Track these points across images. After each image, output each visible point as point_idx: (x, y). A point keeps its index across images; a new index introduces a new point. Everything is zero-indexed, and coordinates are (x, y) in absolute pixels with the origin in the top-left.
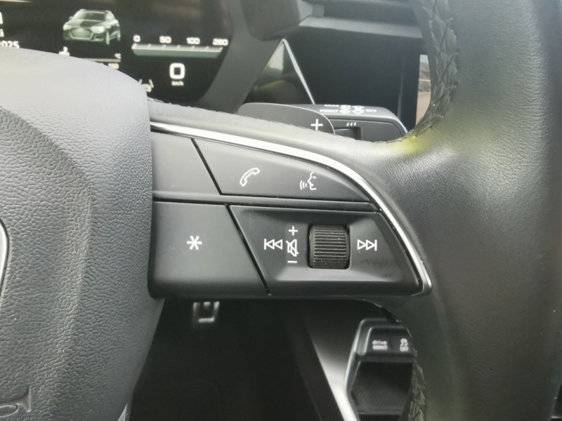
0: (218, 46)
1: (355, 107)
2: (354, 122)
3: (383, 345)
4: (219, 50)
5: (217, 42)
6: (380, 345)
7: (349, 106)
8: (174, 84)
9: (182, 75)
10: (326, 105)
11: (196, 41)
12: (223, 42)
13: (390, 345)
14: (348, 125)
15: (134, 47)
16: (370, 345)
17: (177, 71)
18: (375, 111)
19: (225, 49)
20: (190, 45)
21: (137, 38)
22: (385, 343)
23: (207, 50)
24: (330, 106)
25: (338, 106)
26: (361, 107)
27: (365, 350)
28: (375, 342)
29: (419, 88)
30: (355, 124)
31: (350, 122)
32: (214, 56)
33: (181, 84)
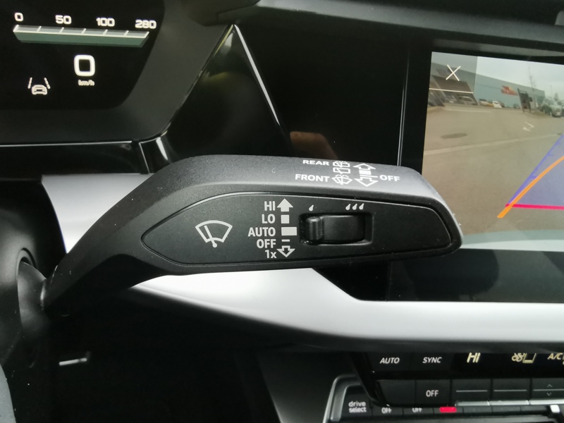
0: (143, 30)
1: (358, 166)
2: (359, 204)
3: (361, 407)
4: (145, 36)
5: (140, 24)
6: (358, 407)
7: (348, 164)
8: (81, 83)
9: (92, 72)
10: (305, 161)
11: (109, 22)
12: (149, 24)
13: (369, 406)
14: (348, 208)
15: (17, 29)
16: (346, 407)
17: (85, 66)
18: (396, 178)
19: (153, 34)
20: (102, 28)
21: (19, 17)
22: (364, 404)
23: (126, 35)
24: (312, 162)
25: (326, 163)
26: (370, 167)
27: (339, 415)
28: (351, 404)
29: (429, 100)
30: (361, 207)
31: (353, 204)
32: (138, 44)
33: (92, 83)
